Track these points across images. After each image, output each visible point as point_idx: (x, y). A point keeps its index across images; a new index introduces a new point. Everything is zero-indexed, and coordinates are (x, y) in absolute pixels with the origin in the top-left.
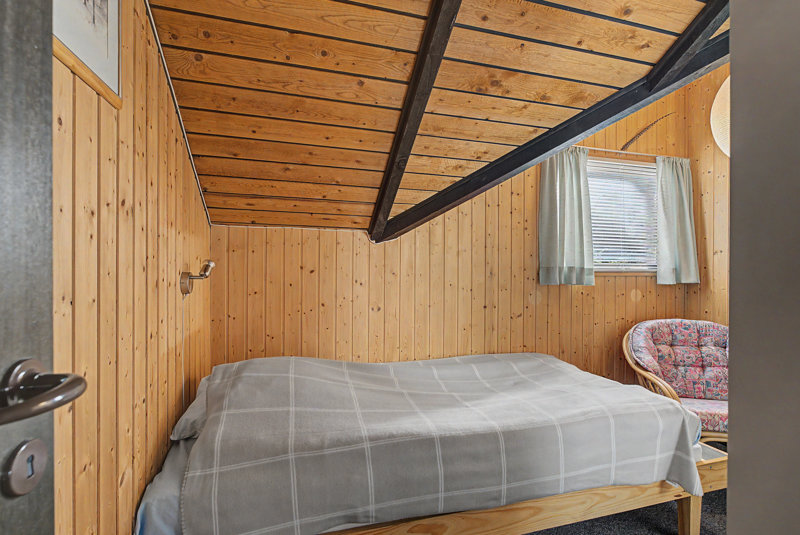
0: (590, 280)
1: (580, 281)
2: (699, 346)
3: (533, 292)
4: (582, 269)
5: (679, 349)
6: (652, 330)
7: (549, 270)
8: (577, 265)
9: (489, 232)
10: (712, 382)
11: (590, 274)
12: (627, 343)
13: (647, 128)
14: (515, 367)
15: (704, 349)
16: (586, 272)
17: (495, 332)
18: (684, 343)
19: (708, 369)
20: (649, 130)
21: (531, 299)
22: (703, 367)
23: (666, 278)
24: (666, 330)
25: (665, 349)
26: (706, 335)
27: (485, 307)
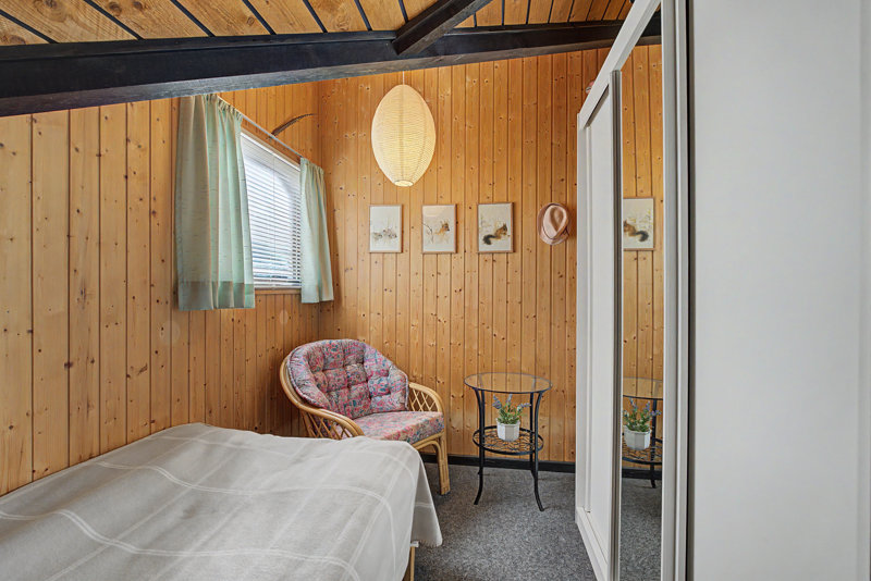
0: (250, 300)
1: (239, 304)
2: (344, 367)
3: (167, 325)
4: (241, 285)
5: (331, 374)
6: (308, 357)
7: (197, 287)
8: (235, 280)
9: (76, 204)
10: (357, 401)
11: (249, 293)
12: (285, 376)
13: (293, 121)
14: (167, 474)
15: (348, 368)
16: (246, 290)
17: (94, 412)
18: (335, 365)
19: (353, 387)
20: (296, 124)
21: (163, 337)
22: (349, 387)
23: (310, 296)
24: (319, 354)
25: (320, 375)
26: (350, 354)
27: (69, 365)
